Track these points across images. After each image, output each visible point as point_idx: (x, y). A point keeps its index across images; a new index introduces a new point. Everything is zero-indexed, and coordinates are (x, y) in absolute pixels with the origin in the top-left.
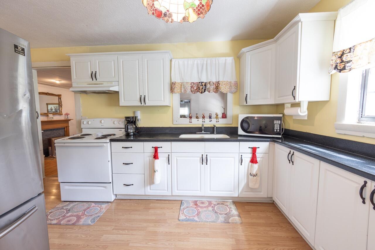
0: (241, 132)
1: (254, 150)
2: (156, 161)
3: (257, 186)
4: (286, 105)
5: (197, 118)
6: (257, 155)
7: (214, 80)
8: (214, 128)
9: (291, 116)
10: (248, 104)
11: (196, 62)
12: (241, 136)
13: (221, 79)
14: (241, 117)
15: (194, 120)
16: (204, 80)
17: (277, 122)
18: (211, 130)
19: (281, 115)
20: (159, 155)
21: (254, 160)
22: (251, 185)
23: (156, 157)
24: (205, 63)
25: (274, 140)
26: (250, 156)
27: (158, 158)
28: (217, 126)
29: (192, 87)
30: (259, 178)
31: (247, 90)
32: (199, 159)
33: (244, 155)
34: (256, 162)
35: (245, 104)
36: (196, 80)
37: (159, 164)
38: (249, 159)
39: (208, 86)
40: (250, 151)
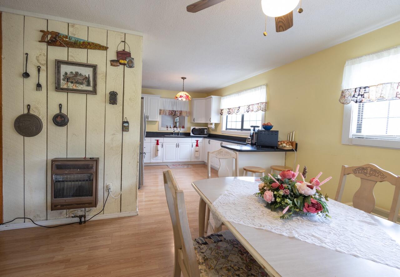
0: (192, 134)
1: (197, 141)
2: (158, 146)
3: (198, 156)
4: (209, 124)
5: (170, 127)
6: (198, 143)
7: (179, 110)
8: (178, 133)
9: (210, 128)
10: (195, 122)
11: (171, 101)
12: (191, 136)
13: (183, 110)
14: (192, 128)
15: (169, 129)
16: (175, 109)
17: (206, 130)
18: (177, 134)
19: (207, 128)
20: (159, 143)
21: (197, 145)
22: (196, 156)
23: (158, 144)
24: (175, 101)
25: (204, 137)
26: (196, 144)
27: (159, 145)
28: (180, 132)
29: (169, 112)
30: (199, 153)
31: (195, 116)
32: (175, 145)
33: (193, 144)
34: (198, 146)
35: (193, 122)
36: (171, 109)
37: (159, 147)
38: (195, 145)
39: (177, 113)
40: (196, 142)
